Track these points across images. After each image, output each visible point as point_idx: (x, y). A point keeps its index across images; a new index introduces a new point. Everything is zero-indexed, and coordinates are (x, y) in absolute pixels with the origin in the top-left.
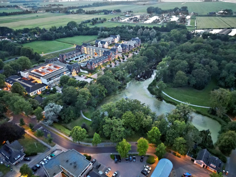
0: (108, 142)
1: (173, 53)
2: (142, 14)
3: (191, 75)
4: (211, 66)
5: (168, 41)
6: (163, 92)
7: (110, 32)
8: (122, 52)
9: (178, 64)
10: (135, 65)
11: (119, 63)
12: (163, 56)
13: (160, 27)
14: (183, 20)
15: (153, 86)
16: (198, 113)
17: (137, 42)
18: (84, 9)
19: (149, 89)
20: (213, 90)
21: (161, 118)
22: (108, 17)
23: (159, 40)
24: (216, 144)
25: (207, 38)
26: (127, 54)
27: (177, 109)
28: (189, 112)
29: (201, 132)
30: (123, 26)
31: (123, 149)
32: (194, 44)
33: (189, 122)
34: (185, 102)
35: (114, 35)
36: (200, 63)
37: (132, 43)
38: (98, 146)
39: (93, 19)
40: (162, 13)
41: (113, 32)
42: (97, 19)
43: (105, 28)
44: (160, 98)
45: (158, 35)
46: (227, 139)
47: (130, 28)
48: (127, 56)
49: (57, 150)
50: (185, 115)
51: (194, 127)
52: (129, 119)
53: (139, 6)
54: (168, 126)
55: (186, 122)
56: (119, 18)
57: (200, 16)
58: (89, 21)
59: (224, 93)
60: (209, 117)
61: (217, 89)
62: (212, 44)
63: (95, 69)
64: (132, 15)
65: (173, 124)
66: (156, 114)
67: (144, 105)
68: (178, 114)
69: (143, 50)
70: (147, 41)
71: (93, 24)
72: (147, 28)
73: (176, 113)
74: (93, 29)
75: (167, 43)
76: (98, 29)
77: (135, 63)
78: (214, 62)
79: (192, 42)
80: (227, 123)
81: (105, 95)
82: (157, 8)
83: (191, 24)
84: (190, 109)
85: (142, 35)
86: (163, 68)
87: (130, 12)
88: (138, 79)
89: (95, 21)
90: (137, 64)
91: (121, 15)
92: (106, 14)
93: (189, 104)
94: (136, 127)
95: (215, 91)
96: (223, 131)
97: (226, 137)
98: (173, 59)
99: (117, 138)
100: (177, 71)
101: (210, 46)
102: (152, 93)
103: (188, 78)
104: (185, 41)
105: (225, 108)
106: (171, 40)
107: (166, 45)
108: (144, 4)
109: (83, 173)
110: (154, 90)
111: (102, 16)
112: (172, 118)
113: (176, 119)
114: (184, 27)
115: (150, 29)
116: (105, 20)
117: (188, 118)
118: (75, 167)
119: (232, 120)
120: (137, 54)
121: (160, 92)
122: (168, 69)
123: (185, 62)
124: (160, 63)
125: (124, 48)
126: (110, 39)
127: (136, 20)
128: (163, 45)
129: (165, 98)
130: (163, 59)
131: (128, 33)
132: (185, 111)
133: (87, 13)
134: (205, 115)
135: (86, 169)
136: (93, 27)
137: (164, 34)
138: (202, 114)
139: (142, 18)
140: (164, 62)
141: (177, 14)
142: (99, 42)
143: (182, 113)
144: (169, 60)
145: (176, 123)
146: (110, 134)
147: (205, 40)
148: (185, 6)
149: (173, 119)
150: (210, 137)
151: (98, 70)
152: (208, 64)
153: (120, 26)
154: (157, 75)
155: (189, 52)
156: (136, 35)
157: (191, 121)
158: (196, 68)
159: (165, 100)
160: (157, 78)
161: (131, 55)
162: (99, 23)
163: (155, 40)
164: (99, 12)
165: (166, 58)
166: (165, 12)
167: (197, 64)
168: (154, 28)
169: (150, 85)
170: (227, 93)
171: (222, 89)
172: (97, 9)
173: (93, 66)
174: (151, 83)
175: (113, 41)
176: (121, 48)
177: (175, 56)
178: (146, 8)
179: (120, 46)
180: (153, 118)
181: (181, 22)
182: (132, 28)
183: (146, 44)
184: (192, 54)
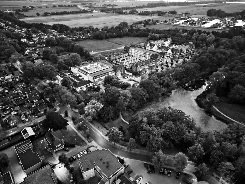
0: (143, 149)
1: (232, 63)
2: (201, 16)
5: (228, 49)
6: (214, 107)
7: (162, 35)
8: (171, 57)
9: (236, 76)
10: (184, 72)
11: (166, 68)
12: (220, 66)
13: (221, 32)
15: (202, 98)
17: (190, 47)
18: (137, 10)
19: (197, 100)
21: (207, 135)
22: (162, 19)
23: (217, 47)
26: (177, 59)
27: (229, 129)
28: (244, 135)
30: (176, 29)
31: (159, 159)
34: (240, 121)
35: (165, 38)
37: (184, 48)
38: (132, 152)
39: (145, 21)
40: (225, 17)
41: (164, 35)
42: (150, 20)
43: (156, 30)
44: (209, 112)
45: (216, 40)
47: (184, 31)
48: (177, 62)
49: (93, 146)
52: (169, 129)
53: (199, 8)
54: (215, 146)
55: (238, 145)
56: (173, 20)
58: (141, 22)
63: (140, 72)
64: (189, 17)
65: (221, 145)
66: (201, 130)
67: (189, 117)
68: (229, 134)
69: (196, 57)
70: (202, 47)
71: (144, 26)
72: (204, 32)
73: (226, 133)
74: (144, 30)
75: (227, 51)
76: (149, 31)
77: (184, 70)
81: (146, 100)
82: (219, 11)
85: (197, 39)
86: (217, 79)
87: (187, 14)
89: (146, 23)
90: (187, 72)
91: (176, 17)
92: (159, 15)
94: (176, 140)
98: (231, 70)
99: (154, 147)
100: (234, 85)
102: (200, 105)
106: (233, 47)
107: (224, 54)
108: (205, 6)
109: (114, 175)
110: (203, 102)
111: (155, 18)
112: (220, 138)
113: (225, 139)
115: (208, 33)
116: (158, 21)
117: (241, 141)
118: (107, 167)
120: (188, 60)
121: (210, 106)
124: (214, 73)
125: (175, 52)
126: (159, 43)
127: (192, 23)
128: (221, 53)
129: (215, 114)
130: (220, 69)
131: (182, 36)
132: (238, 132)
133: (140, 14)
135: (118, 172)
136: (144, 28)
137: (224, 40)
139: (200, 21)
140: (220, 73)
141: (244, 19)
142: (148, 45)
143: (234, 134)
144: (226, 71)
145: (226, 145)
146: (146, 141)
149: (222, 139)
151: (143, 74)
153: (174, 28)
154: (208, 86)
156: (190, 39)
159: (215, 116)
160: (208, 89)
161: (181, 61)
162: (151, 24)
163: (212, 47)
164: (153, 13)
165: (223, 68)
166: (229, 15)
168: (213, 33)
169: (198, 97)
172: (151, 10)
173: (138, 69)
174: (201, 95)
175: (163, 45)
176: (171, 52)
177: (234, 67)
178: (206, 10)
179: (170, 50)
180: (198, 134)
182: (186, 31)
183: (201, 51)
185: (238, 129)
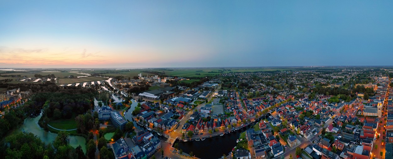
1: (51, 98)
2: (32, 77)
3: (63, 110)
4: (72, 103)
5: (47, 91)
6: (48, 125)
7: (15, 86)
9: (54, 104)
10: (29, 106)
12: (45, 100)
13: (42, 84)
14: (53, 80)
15: (42, 121)
16: (72, 135)
18: (1, 74)
19: (39, 124)
20: (76, 117)
21: (49, 146)
22: (14, 79)
23: (42, 91)
24: (86, 154)
25: (66, 88)
26: (24, 100)
27: (59, 136)
28: (66, 137)
29: (76, 149)
30: (22, 83)
32: (61, 92)
33: (68, 144)
34: (63, 129)
35: (17, 88)
36: (66, 102)
37: (27, 93)
39: (5, 79)
40: (42, 77)
41: (16, 86)
42: (8, 79)
43: (12, 84)
44: (47, 129)
45: (41, 88)
46: (90, 146)
47: (26, 84)
48: (24, 101)
50: (65, 140)
51: (72, 147)
53: (30, 74)
54: (55, 153)
55: (66, 145)
56: (20, 79)
57: (61, 78)
58: (3, 80)
59: (81, 117)
60: (78, 135)
61: (77, 115)
62: (69, 91)
64: (27, 78)
65: (58, 150)
66: (45, 144)
67: (37, 137)
68: (60, 140)
69: (33, 97)
70: (35, 92)
71: (5, 82)
72: (35, 84)
73: (58, 139)
74: (5, 84)
75: (47, 93)
76: (8, 84)
78: (72, 101)
79: (60, 91)
80: (88, 135)
82: (39, 75)
83: (57, 82)
84: (67, 134)
85: (32, 88)
86: (46, 108)
87: (26, 76)
88: (32, 117)
89: (6, 81)
90: (31, 106)
91: (21, 78)
92: (12, 77)
93: (65, 130)
95: (77, 117)
96: (87, 142)
97: (89, 145)
98: (51, 102)
100: (54, 109)
101: (68, 92)
102: (41, 126)
103: (61, 112)
104: (56, 91)
105: (84, 126)
106: (49, 90)
107: (46, 94)
108: (33, 73)
110: (42, 124)
111: (10, 78)
112: (56, 145)
113: (59, 145)
114: (54, 84)
115: (37, 85)
116: (12, 80)
117: (67, 141)
119: (89, 132)
120: (30, 99)
121: (46, 125)
122: (49, 109)
123: (58, 103)
124: (44, 105)
125: (23, 95)
126: (14, 90)
127: (29, 80)
128: (45, 93)
129: (50, 129)
130: (46, 102)
131: (25, 87)
132: (64, 136)
133: (2, 76)
134: (75, 135)
136: (5, 83)
137: (44, 87)
138: (74, 135)
139: (32, 79)
140: (46, 104)
141: (50, 78)
143: (62, 139)
144: (49, 103)
145: (60, 148)
147: (66, 90)
148: (53, 74)
149: (57, 145)
150: (82, 150)
152: (70, 102)
153: (21, 83)
154: (43, 113)
155: (59, 97)
156: (29, 88)
157: (69, 143)
158: (65, 106)
159: (50, 131)
160: (43, 115)
161: (26, 100)
162: (9, 81)
163: (40, 91)
164: (9, 76)
165: (47, 101)
166: (44, 77)
167: (65, 103)
168: (39, 84)
170: (82, 117)
171: (80, 115)
172: (8, 74)
175: (16, 91)
177: (52, 100)
178: (34, 75)
179: (20, 94)
180: (44, 148)
181: (52, 81)
182: (27, 84)
183: (35, 93)
184: (61, 97)
185: (63, 134)
